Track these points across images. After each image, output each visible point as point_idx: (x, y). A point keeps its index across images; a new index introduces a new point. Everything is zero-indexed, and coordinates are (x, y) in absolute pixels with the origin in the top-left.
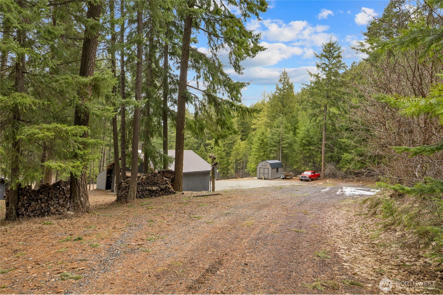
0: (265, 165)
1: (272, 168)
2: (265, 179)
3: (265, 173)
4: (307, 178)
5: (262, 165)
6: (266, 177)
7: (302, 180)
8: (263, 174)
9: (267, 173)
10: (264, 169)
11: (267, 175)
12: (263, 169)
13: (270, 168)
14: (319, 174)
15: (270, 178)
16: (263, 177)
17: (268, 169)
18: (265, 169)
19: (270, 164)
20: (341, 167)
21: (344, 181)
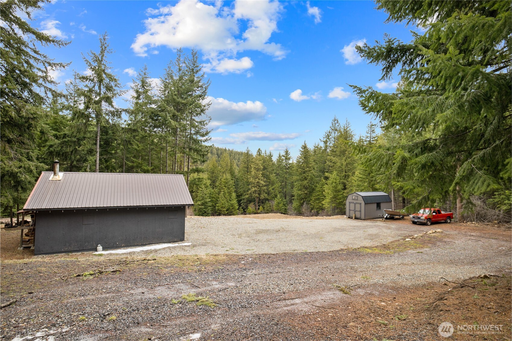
0: (356, 199)
1: (365, 204)
2: (356, 218)
3: (356, 209)
4: (422, 220)
5: (353, 199)
6: (358, 216)
7: (414, 223)
8: (354, 212)
9: (359, 210)
10: (355, 204)
11: (359, 213)
12: (353, 205)
13: (363, 203)
14: (452, 214)
15: (363, 217)
16: (354, 215)
17: (361, 204)
18: (357, 205)
19: (362, 196)
20: (497, 202)
21: (503, 228)
